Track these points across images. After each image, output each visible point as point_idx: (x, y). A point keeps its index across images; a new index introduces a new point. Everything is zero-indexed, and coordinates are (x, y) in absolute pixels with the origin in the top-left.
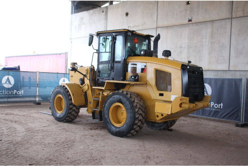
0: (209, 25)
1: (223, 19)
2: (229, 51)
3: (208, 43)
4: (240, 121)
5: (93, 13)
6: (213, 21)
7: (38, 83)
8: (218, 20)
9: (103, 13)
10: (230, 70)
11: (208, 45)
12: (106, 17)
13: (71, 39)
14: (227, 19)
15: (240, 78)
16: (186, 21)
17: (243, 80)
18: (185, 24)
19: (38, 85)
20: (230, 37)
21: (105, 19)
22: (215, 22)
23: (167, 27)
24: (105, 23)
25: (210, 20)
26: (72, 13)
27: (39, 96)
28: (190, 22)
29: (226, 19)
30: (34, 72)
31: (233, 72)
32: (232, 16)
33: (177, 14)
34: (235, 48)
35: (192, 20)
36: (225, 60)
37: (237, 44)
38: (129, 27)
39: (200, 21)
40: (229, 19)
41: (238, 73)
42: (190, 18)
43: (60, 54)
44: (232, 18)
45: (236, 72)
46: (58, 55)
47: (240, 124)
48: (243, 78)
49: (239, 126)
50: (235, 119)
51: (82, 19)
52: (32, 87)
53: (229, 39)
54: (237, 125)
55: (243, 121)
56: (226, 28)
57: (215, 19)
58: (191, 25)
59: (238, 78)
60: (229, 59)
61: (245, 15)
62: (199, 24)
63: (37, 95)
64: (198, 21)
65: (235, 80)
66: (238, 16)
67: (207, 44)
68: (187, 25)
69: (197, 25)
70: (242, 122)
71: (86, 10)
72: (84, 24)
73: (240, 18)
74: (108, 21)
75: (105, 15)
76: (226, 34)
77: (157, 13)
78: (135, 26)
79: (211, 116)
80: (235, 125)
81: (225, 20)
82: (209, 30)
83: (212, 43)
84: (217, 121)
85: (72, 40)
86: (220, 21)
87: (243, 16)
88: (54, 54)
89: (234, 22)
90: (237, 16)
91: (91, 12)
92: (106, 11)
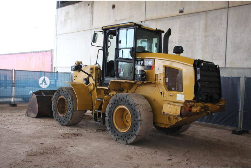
0: (203, 16)
1: (219, 9)
2: (225, 46)
3: (202, 36)
4: (238, 127)
5: (79, 6)
6: (206, 12)
7: (13, 82)
8: (213, 10)
9: (89, 6)
10: (226, 67)
11: (202, 39)
12: (91, 10)
13: (56, 35)
14: (224, 8)
15: (238, 77)
16: (177, 13)
17: (241, 79)
18: (176, 15)
19: (14, 85)
20: (226, 29)
21: (91, 13)
22: (209, 12)
23: (156, 19)
24: (91, 17)
25: (204, 11)
26: (58, 7)
27: (15, 97)
28: (181, 14)
29: (222, 8)
30: (9, 70)
31: (230, 70)
32: (228, 5)
33: (167, 5)
34: (232, 42)
35: (184, 11)
36: (221, 56)
37: (235, 37)
38: (115, 20)
39: (193, 12)
40: (225, 8)
41: (236, 71)
42: (181, 9)
43: (46, 52)
44: (228, 7)
45: (233, 70)
46: (44, 53)
47: (238, 130)
48: (241, 77)
49: (237, 133)
50: (231, 125)
51: (68, 13)
52: (8, 86)
53: (226, 31)
54: (234, 132)
55: (242, 127)
56: (221, 19)
57: (209, 10)
58: (182, 16)
59: (236, 76)
60: (225, 55)
61: (244, 4)
62: (191, 15)
63: (13, 95)
64: (190, 12)
65: (232, 79)
66: (236, 5)
67: (200, 37)
68: (178, 17)
69: (189, 17)
70: (240, 129)
71: (72, 4)
72: (69, 19)
73: (238, 7)
74: (94, 15)
75: (91, 8)
76: (222, 26)
77: (145, 5)
78: (122, 20)
79: (204, 120)
80: (231, 132)
81: (221, 10)
82: (203, 22)
83: (206, 37)
84: (211, 127)
85: (58, 36)
86: (215, 11)
87: (241, 4)
88: (41, 52)
89: (231, 11)
90: (234, 5)
91: (77, 5)
92: (92, 3)
